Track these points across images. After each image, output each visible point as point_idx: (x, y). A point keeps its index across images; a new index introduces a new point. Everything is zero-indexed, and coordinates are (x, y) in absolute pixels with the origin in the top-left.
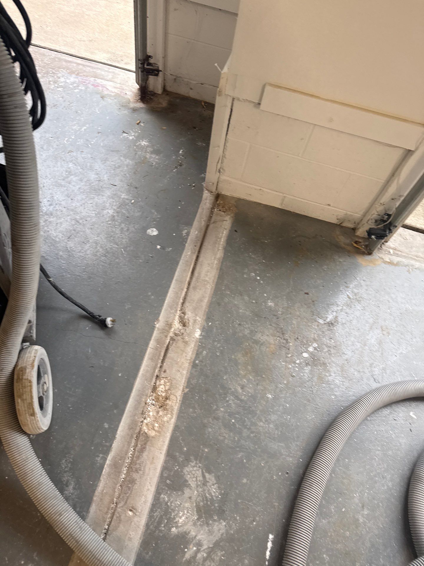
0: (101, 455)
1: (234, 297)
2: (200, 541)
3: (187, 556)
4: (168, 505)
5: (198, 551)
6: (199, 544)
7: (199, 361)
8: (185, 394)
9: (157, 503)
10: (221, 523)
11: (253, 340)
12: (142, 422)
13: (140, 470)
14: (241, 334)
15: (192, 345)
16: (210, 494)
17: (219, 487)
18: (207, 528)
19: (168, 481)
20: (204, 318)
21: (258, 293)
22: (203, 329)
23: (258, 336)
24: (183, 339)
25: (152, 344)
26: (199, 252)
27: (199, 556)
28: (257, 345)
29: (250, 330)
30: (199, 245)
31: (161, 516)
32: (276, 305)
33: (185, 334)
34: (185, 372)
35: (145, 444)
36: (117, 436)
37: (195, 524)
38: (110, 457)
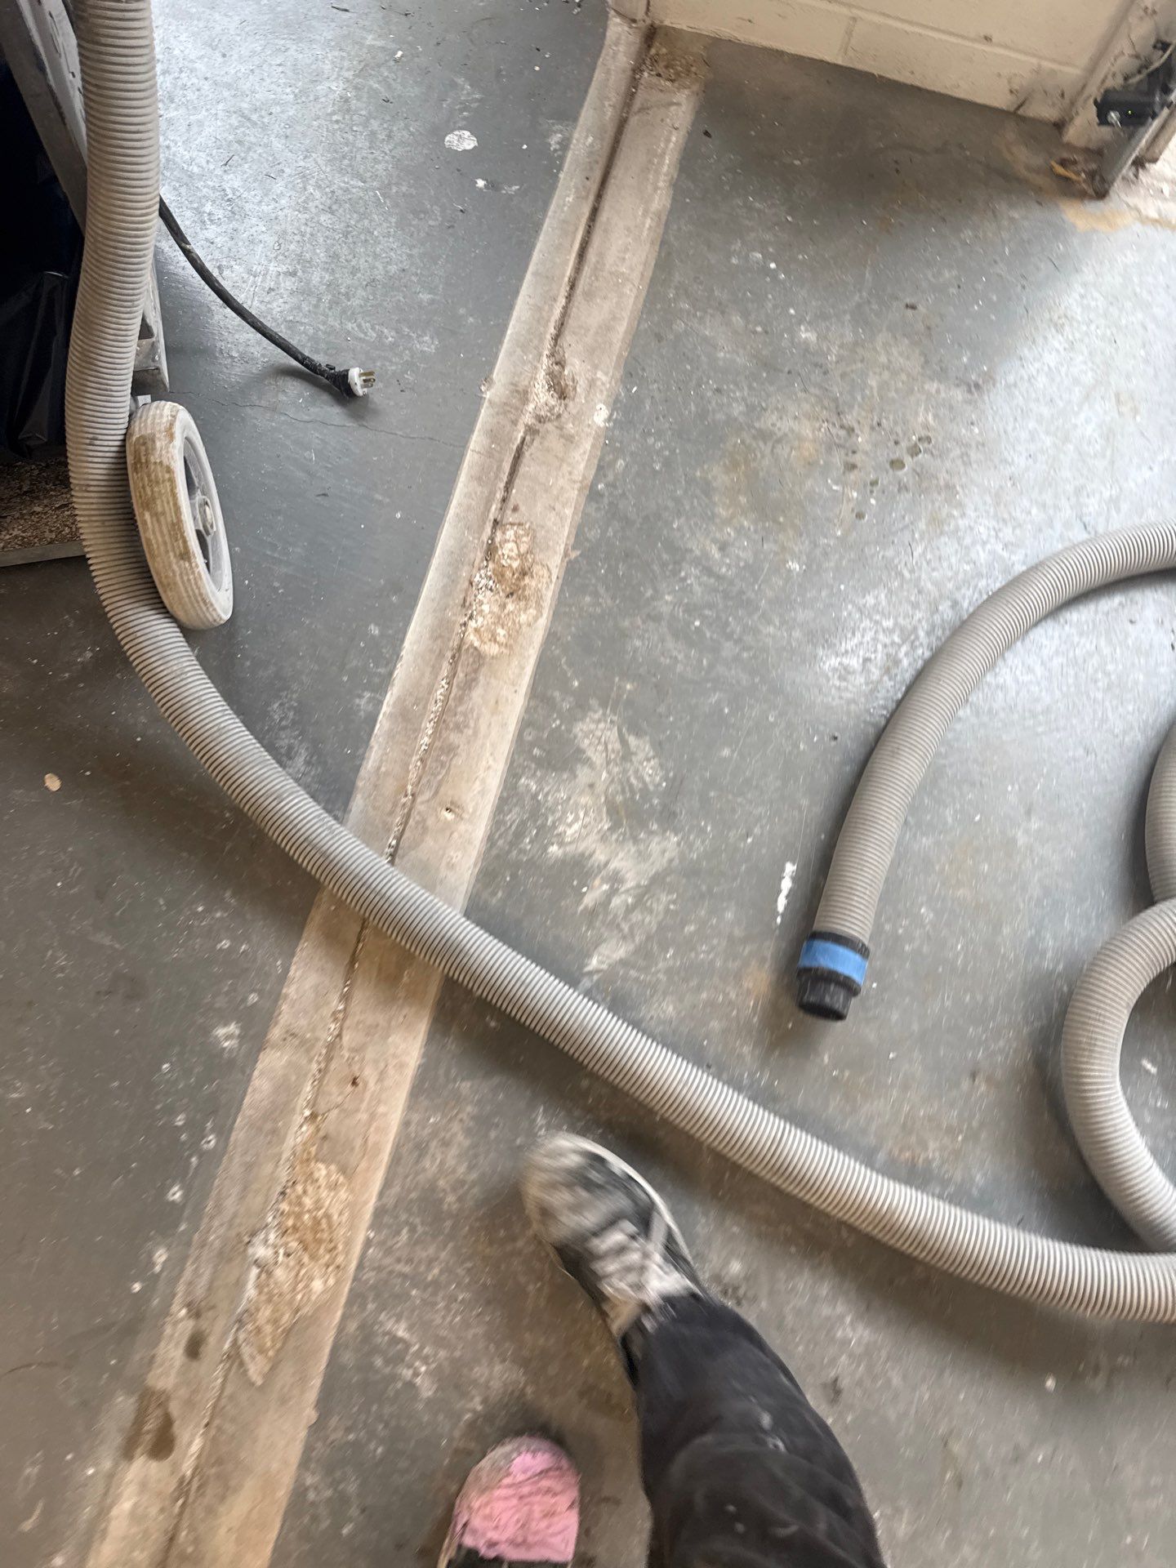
0: (367, 695)
1: (701, 318)
2: (616, 873)
3: (589, 900)
4: (538, 801)
5: (613, 892)
6: (616, 879)
7: (607, 485)
8: (570, 562)
9: (509, 795)
10: (668, 839)
11: (753, 431)
12: (465, 624)
13: (467, 726)
14: (720, 416)
15: (587, 445)
16: (640, 778)
17: (661, 765)
18: (633, 850)
19: (536, 751)
20: (618, 375)
21: (770, 305)
22: (615, 404)
23: (769, 420)
24: (561, 428)
25: (477, 440)
26: (599, 196)
27: (616, 902)
28: (765, 444)
29: (747, 406)
30: (597, 175)
31: (523, 823)
32: (822, 337)
33: (566, 415)
34: (569, 512)
35: (476, 671)
36: (403, 653)
37: (604, 839)
38: (390, 699)
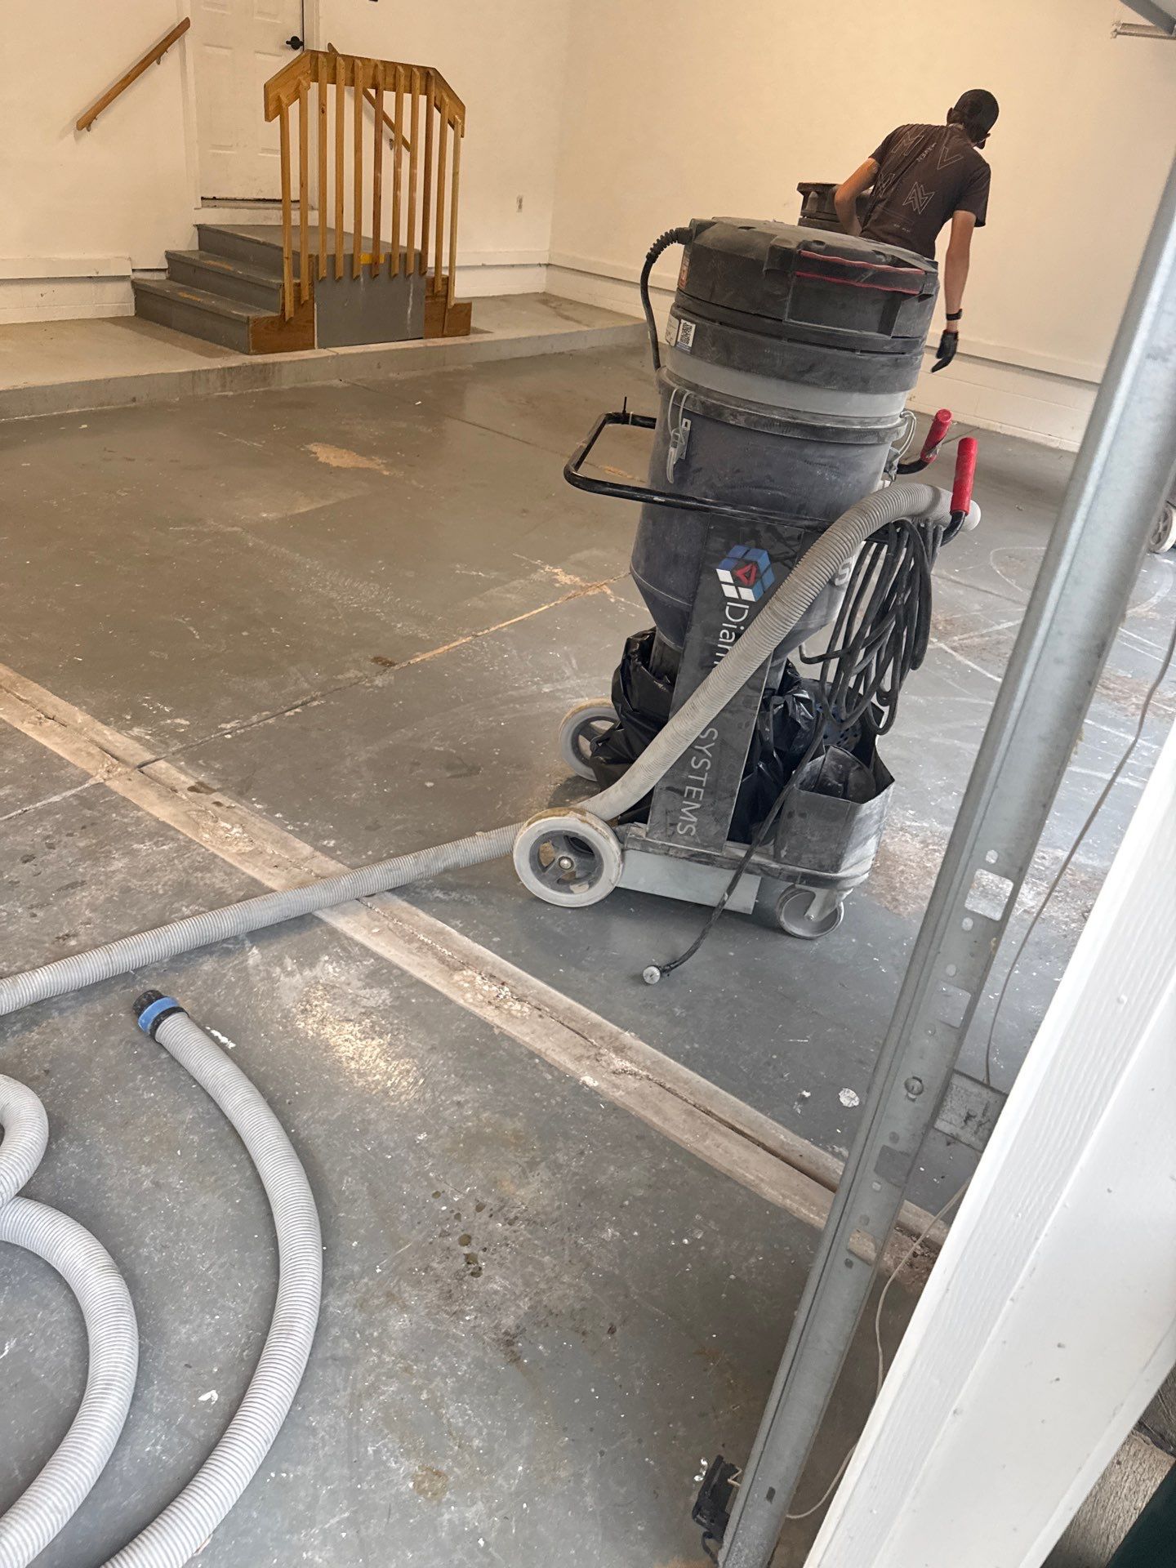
7: (536, 1064)
8: (493, 1027)
11: (538, 1160)
12: (480, 974)
14: (560, 1145)
20: (616, 1102)
21: (647, 1221)
22: (594, 1092)
23: (543, 1173)
26: (781, 1156)
28: (527, 1162)
29: (562, 1165)
32: (603, 1243)
33: (597, 1064)
35: (448, 965)
